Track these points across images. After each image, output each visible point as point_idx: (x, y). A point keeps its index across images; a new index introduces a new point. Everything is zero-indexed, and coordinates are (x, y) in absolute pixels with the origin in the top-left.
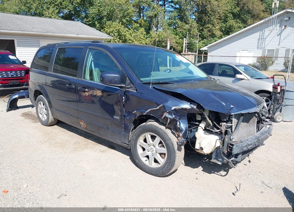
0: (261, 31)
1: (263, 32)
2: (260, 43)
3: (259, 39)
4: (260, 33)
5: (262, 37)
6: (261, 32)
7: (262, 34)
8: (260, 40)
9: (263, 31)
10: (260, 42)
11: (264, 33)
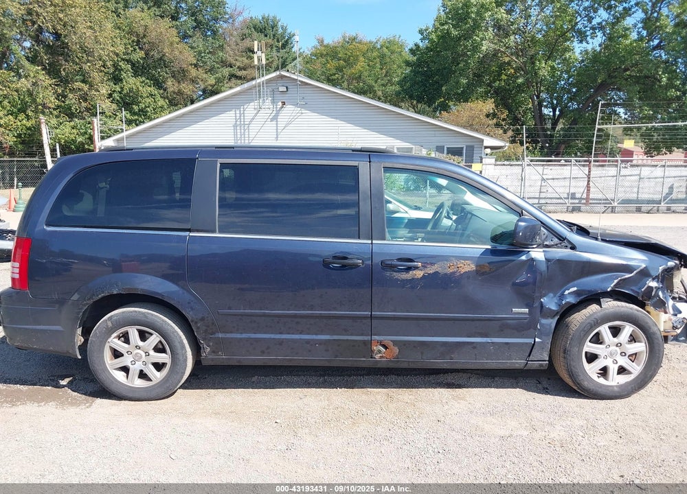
0: (238, 109)
1: (242, 112)
2: (239, 133)
3: (235, 126)
4: (236, 114)
5: (241, 122)
6: (238, 112)
7: (240, 116)
8: (238, 128)
9: (242, 109)
10: (238, 131)
11: (244, 113)
